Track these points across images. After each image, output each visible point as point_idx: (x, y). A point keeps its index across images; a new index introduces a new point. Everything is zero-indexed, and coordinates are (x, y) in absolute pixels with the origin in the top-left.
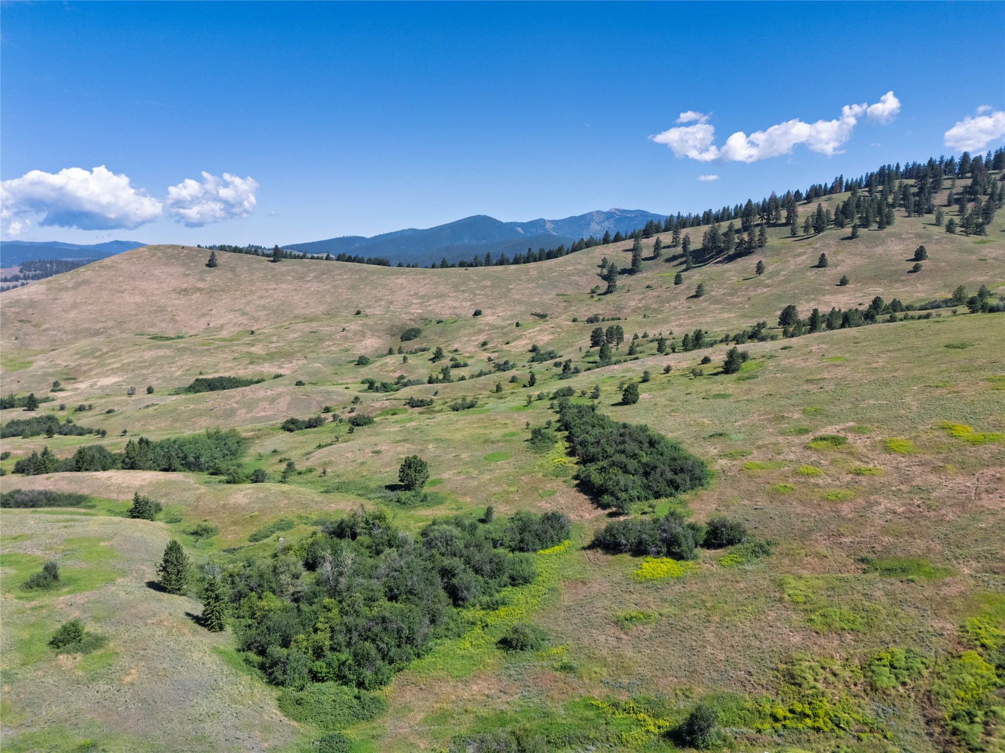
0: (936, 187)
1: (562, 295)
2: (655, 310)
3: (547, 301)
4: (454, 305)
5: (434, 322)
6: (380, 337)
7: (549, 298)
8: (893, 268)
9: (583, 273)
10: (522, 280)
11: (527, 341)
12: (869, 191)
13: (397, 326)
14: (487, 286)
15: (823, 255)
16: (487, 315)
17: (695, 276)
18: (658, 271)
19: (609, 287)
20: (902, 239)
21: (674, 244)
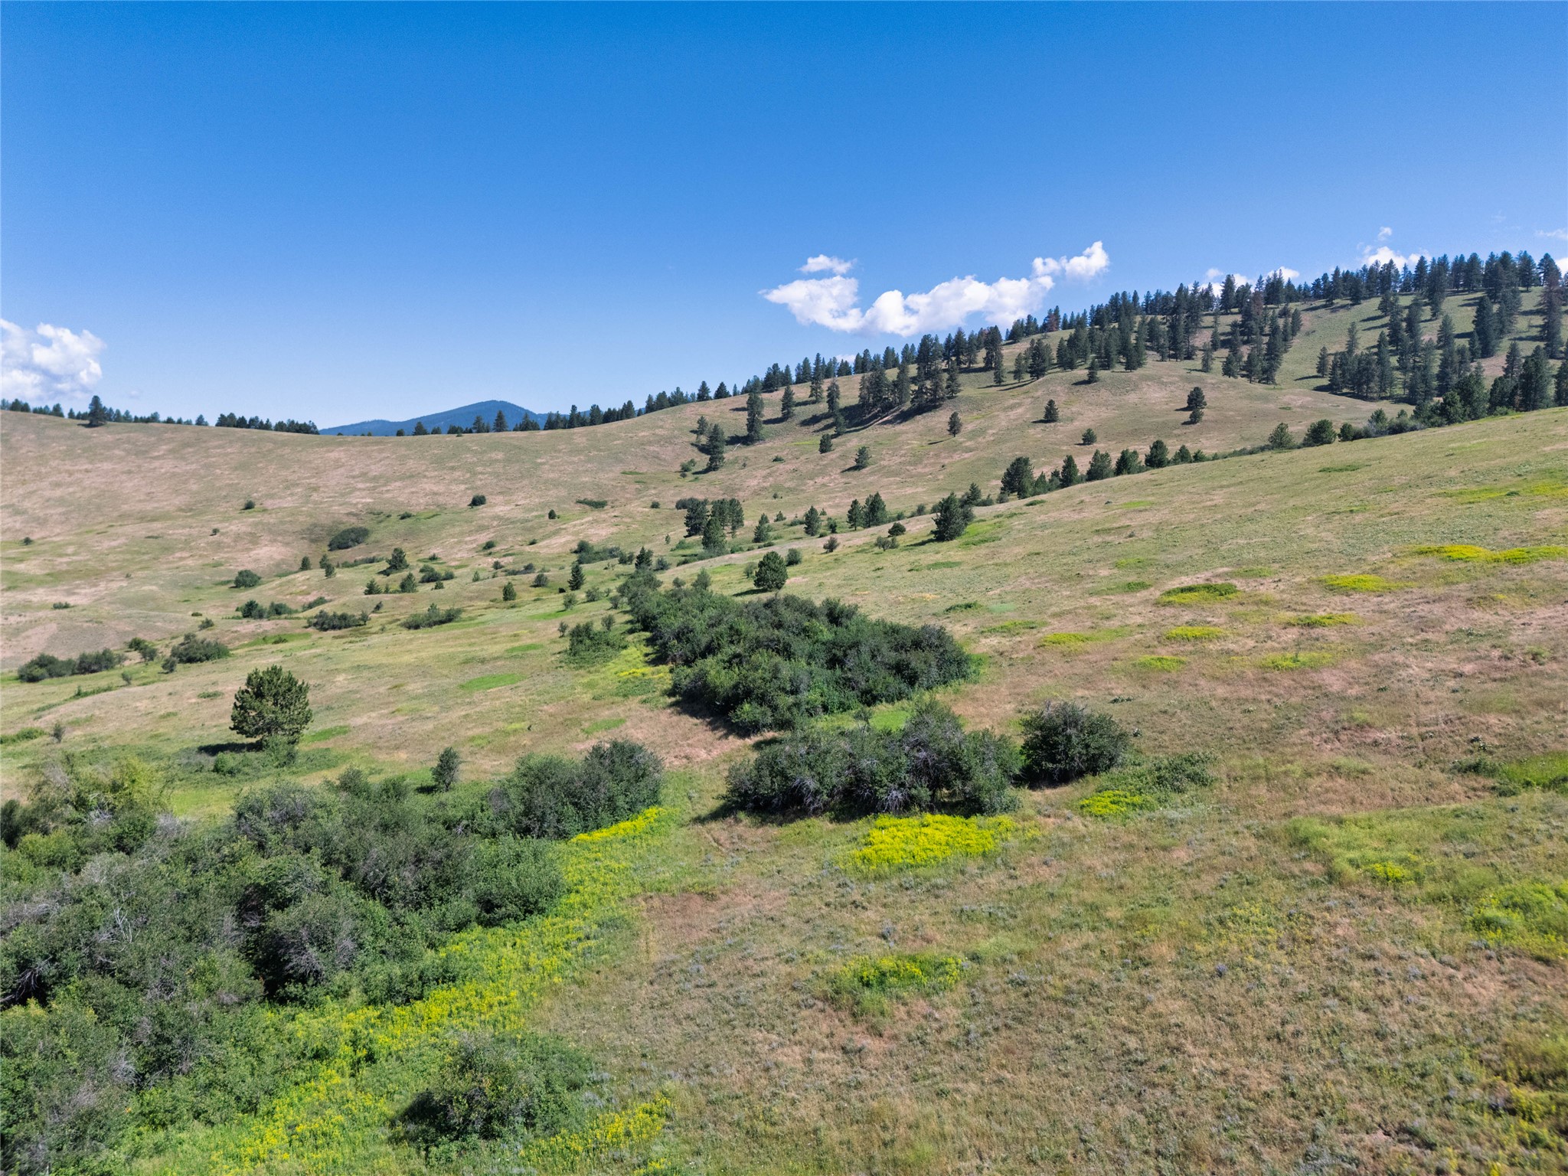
0: (1193, 325)
1: (631, 473)
2: (790, 490)
3: (605, 482)
4: (435, 489)
5: (394, 517)
6: (287, 544)
7: (609, 477)
9: (668, 440)
10: (560, 451)
11: (569, 538)
13: (323, 526)
14: (497, 461)
15: (1050, 406)
16: (495, 505)
17: (852, 442)
18: (790, 439)
19: (711, 461)
20: (1163, 383)
21: (813, 400)
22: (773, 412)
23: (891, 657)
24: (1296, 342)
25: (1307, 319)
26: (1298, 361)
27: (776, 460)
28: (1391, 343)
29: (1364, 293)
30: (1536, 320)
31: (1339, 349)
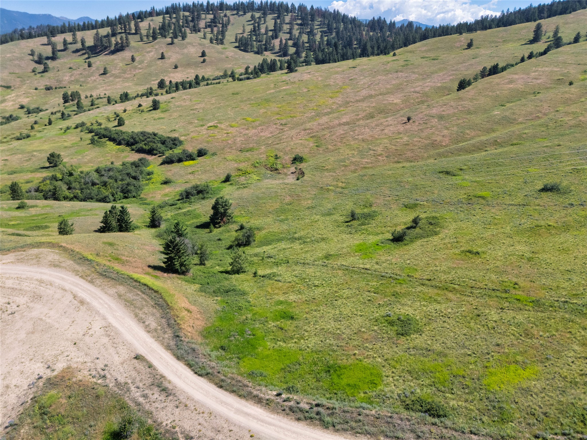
0: (199, 18)
1: (13, 73)
3: (6, 78)
8: (195, 60)
9: (21, 59)
11: (12, 102)
12: (170, 17)
15: (162, 53)
17: (97, 62)
18: (71, 58)
19: (45, 68)
20: (193, 46)
21: (75, 42)
22: (60, 47)
23: (172, 142)
24: (229, 27)
25: (232, 18)
26: (230, 36)
27: (70, 68)
28: (253, 31)
29: (247, 11)
30: (288, 26)
31: (241, 32)
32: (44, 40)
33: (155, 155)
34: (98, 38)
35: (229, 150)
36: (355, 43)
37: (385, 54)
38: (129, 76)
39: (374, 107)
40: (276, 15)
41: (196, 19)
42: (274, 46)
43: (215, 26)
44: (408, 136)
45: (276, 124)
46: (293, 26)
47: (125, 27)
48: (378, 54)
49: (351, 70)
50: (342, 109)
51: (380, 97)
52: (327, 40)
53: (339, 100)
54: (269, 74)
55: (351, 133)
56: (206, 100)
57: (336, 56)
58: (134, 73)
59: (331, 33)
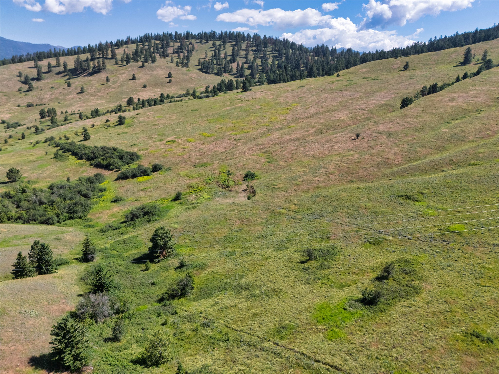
0: (168, 45)
8: (162, 81)
9: (9, 80)
12: (143, 45)
15: (134, 74)
17: (76, 82)
18: (54, 80)
19: (29, 87)
20: (161, 68)
21: (58, 65)
22: (44, 69)
23: (129, 157)
24: (194, 53)
25: (196, 46)
26: (194, 60)
27: (52, 88)
28: (214, 56)
29: (209, 39)
30: (244, 52)
31: (204, 56)
32: (32, 63)
33: (112, 170)
34: (78, 63)
35: (183, 166)
36: (303, 66)
37: (330, 75)
38: (103, 94)
39: (322, 123)
40: (234, 43)
41: (165, 46)
42: (232, 68)
43: (182, 52)
44: (359, 153)
45: (230, 139)
46: (249, 52)
47: (103, 53)
48: (323, 75)
49: (300, 89)
50: (292, 125)
51: (328, 114)
52: (278, 64)
53: (289, 116)
54: (226, 93)
55: (302, 149)
56: (168, 116)
57: (286, 77)
58: (108, 91)
59: (281, 58)
